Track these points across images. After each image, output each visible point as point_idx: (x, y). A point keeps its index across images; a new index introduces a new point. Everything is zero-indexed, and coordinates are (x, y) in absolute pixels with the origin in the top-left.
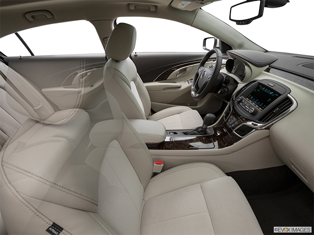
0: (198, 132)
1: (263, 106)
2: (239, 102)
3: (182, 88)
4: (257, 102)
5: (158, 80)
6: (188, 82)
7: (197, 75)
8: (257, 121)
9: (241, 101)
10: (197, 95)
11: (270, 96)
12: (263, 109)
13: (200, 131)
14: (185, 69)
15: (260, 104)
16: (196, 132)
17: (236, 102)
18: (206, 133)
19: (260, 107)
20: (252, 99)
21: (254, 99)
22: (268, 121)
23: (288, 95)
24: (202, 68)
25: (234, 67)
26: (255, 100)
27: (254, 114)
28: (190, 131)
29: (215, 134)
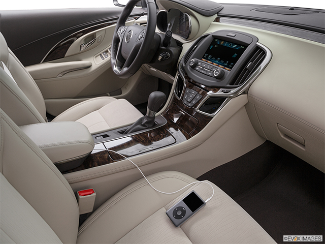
0: (144, 125)
1: (229, 64)
2: (193, 67)
3: (94, 68)
4: (219, 61)
5: (47, 60)
6: (102, 57)
7: (117, 40)
8: (228, 86)
9: (196, 65)
10: (125, 69)
11: (234, 50)
12: (231, 68)
13: (146, 123)
14: (93, 36)
15: (225, 62)
16: (139, 126)
17: (188, 68)
18: (155, 125)
19: (225, 66)
20: (211, 58)
21: (214, 58)
22: (242, 82)
23: (257, 43)
24: (122, 29)
25: (169, 24)
26: (216, 59)
27: (220, 77)
28: (129, 127)
29: (170, 123)
